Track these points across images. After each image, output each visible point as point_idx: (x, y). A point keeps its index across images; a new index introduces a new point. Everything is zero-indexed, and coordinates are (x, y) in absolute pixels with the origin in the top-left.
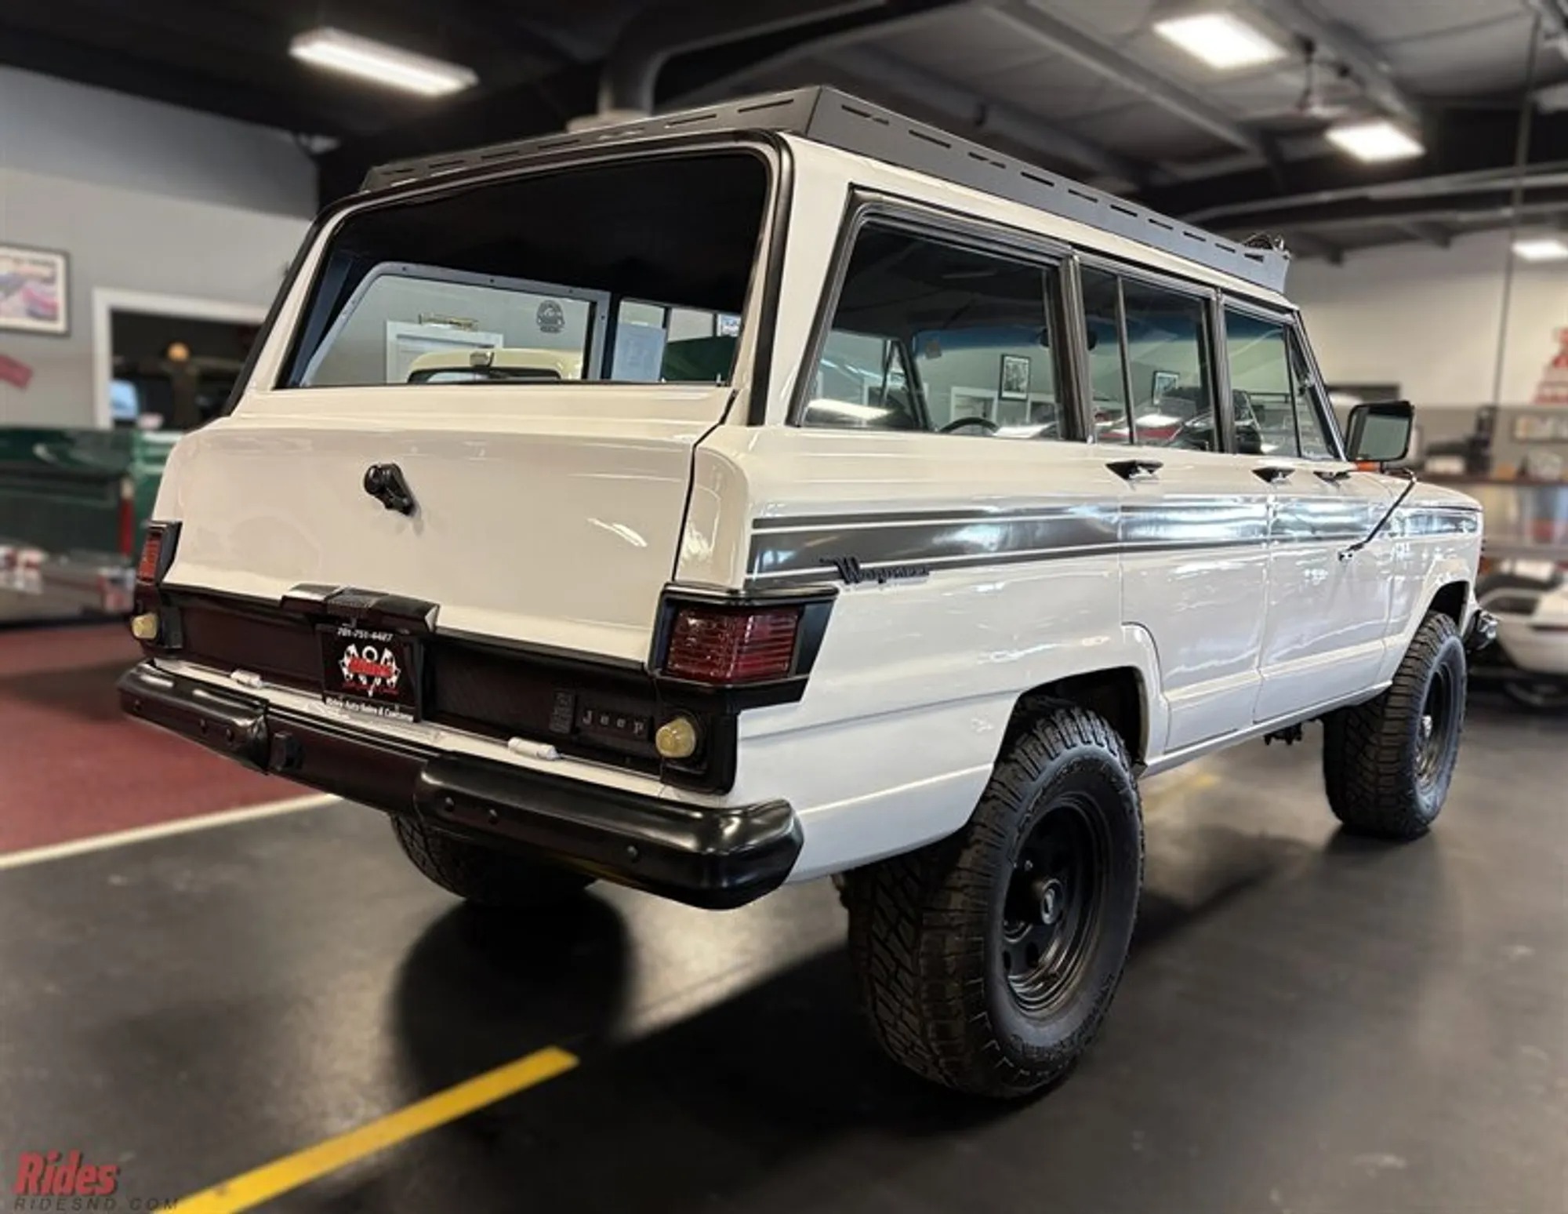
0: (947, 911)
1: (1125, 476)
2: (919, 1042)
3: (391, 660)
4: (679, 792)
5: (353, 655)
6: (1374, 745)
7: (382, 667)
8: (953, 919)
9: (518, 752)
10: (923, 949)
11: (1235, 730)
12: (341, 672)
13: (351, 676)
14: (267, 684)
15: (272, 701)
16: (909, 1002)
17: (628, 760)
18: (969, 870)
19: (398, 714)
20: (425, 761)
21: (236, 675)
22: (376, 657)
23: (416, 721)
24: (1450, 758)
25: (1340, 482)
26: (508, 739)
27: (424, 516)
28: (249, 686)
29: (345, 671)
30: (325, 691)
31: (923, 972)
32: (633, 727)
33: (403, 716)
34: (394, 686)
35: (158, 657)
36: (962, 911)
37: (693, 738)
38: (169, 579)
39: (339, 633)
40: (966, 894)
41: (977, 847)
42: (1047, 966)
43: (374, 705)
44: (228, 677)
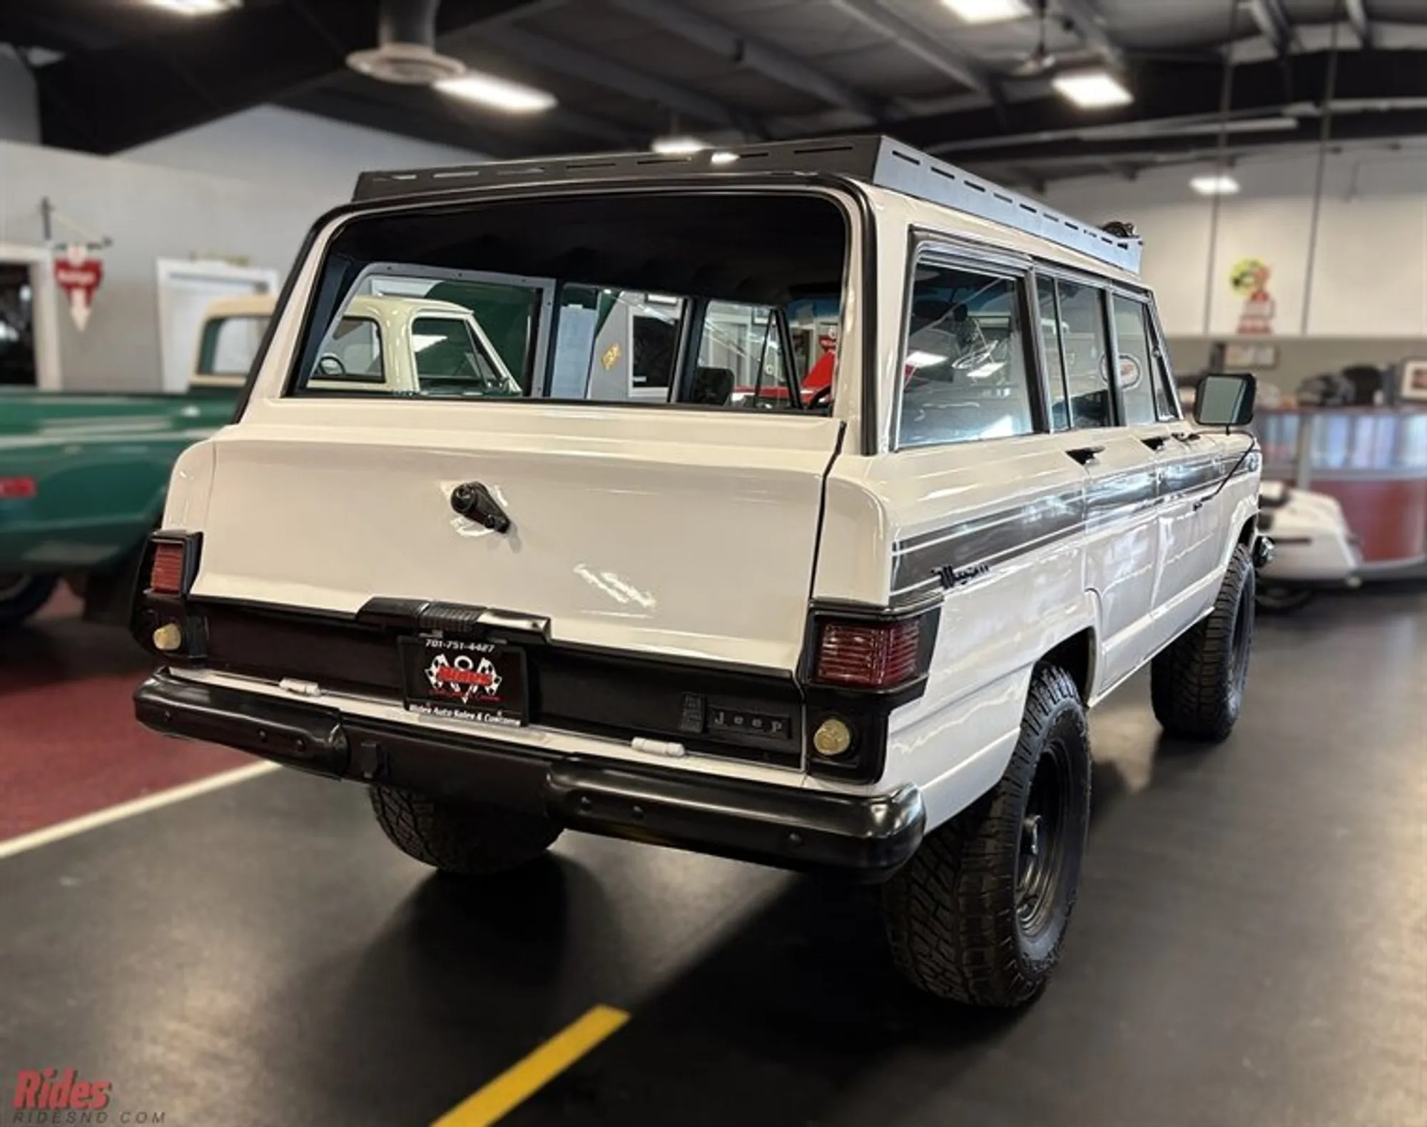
0: (984, 855)
1: (1082, 462)
2: (952, 968)
3: (490, 669)
4: (823, 783)
5: (443, 664)
6: (1197, 662)
7: (478, 676)
8: (988, 861)
9: (641, 750)
10: (962, 890)
11: (1134, 668)
12: (429, 681)
13: (440, 684)
14: (324, 691)
15: (342, 709)
16: (947, 935)
17: (766, 755)
18: (999, 818)
19: (501, 719)
20: (548, 764)
21: (285, 683)
22: (471, 666)
23: (523, 725)
24: (1244, 665)
25: (1190, 442)
26: (631, 739)
27: (520, 534)
28: (305, 694)
29: (433, 680)
30: (408, 699)
31: (962, 909)
32: (771, 727)
33: (507, 721)
34: (493, 694)
35: (173, 666)
36: (996, 854)
37: (848, 737)
38: (197, 589)
39: (427, 644)
40: (998, 840)
41: (1003, 798)
42: (1027, 887)
43: (470, 711)
44: (277, 685)
